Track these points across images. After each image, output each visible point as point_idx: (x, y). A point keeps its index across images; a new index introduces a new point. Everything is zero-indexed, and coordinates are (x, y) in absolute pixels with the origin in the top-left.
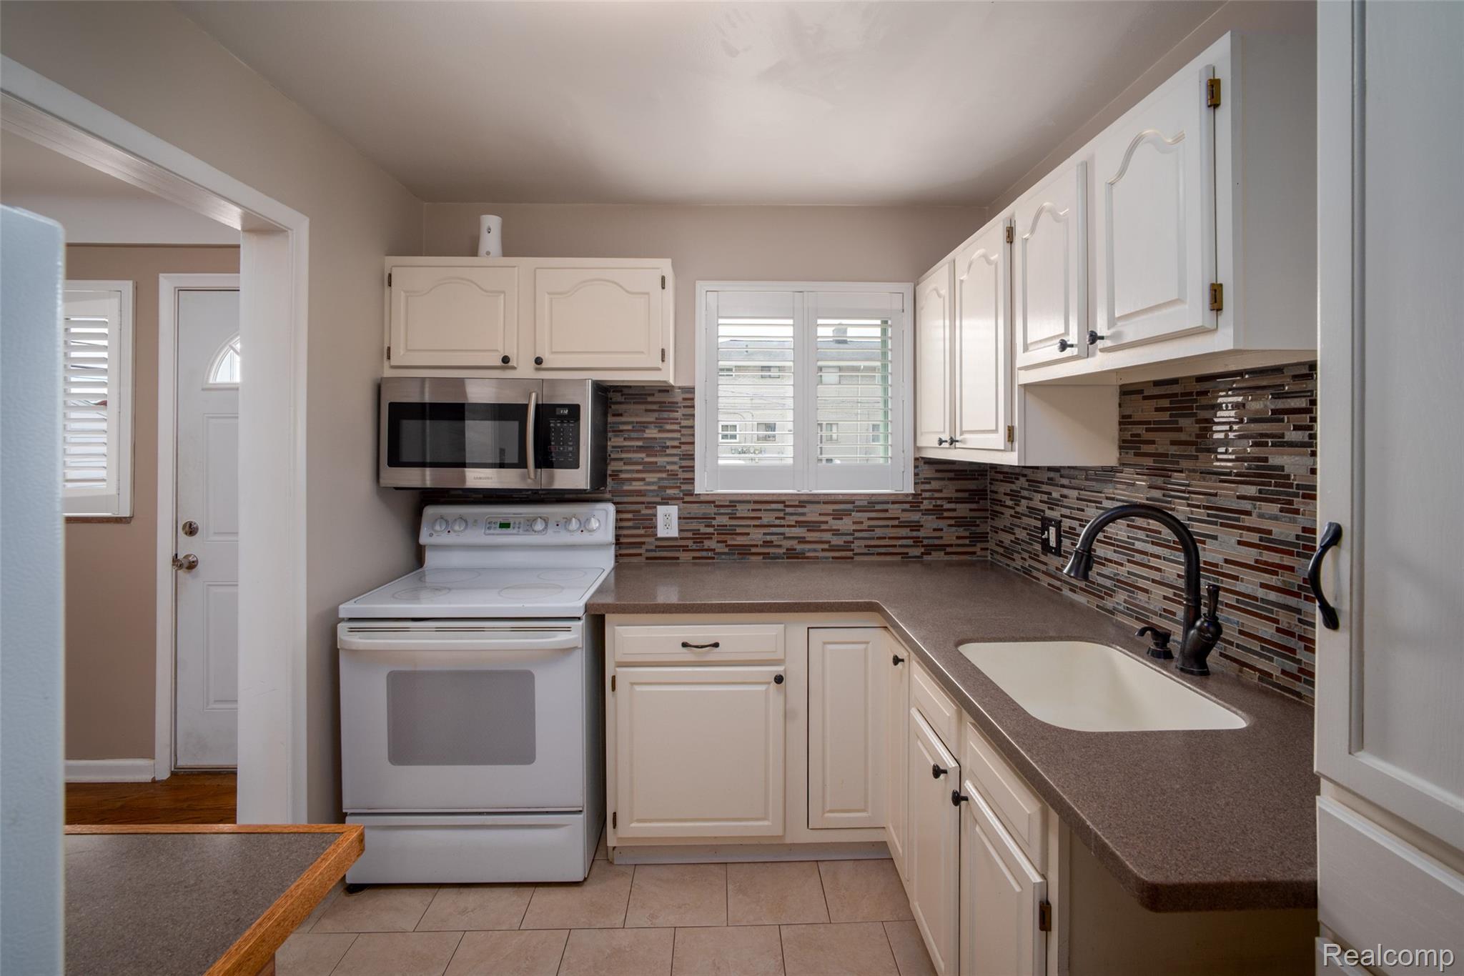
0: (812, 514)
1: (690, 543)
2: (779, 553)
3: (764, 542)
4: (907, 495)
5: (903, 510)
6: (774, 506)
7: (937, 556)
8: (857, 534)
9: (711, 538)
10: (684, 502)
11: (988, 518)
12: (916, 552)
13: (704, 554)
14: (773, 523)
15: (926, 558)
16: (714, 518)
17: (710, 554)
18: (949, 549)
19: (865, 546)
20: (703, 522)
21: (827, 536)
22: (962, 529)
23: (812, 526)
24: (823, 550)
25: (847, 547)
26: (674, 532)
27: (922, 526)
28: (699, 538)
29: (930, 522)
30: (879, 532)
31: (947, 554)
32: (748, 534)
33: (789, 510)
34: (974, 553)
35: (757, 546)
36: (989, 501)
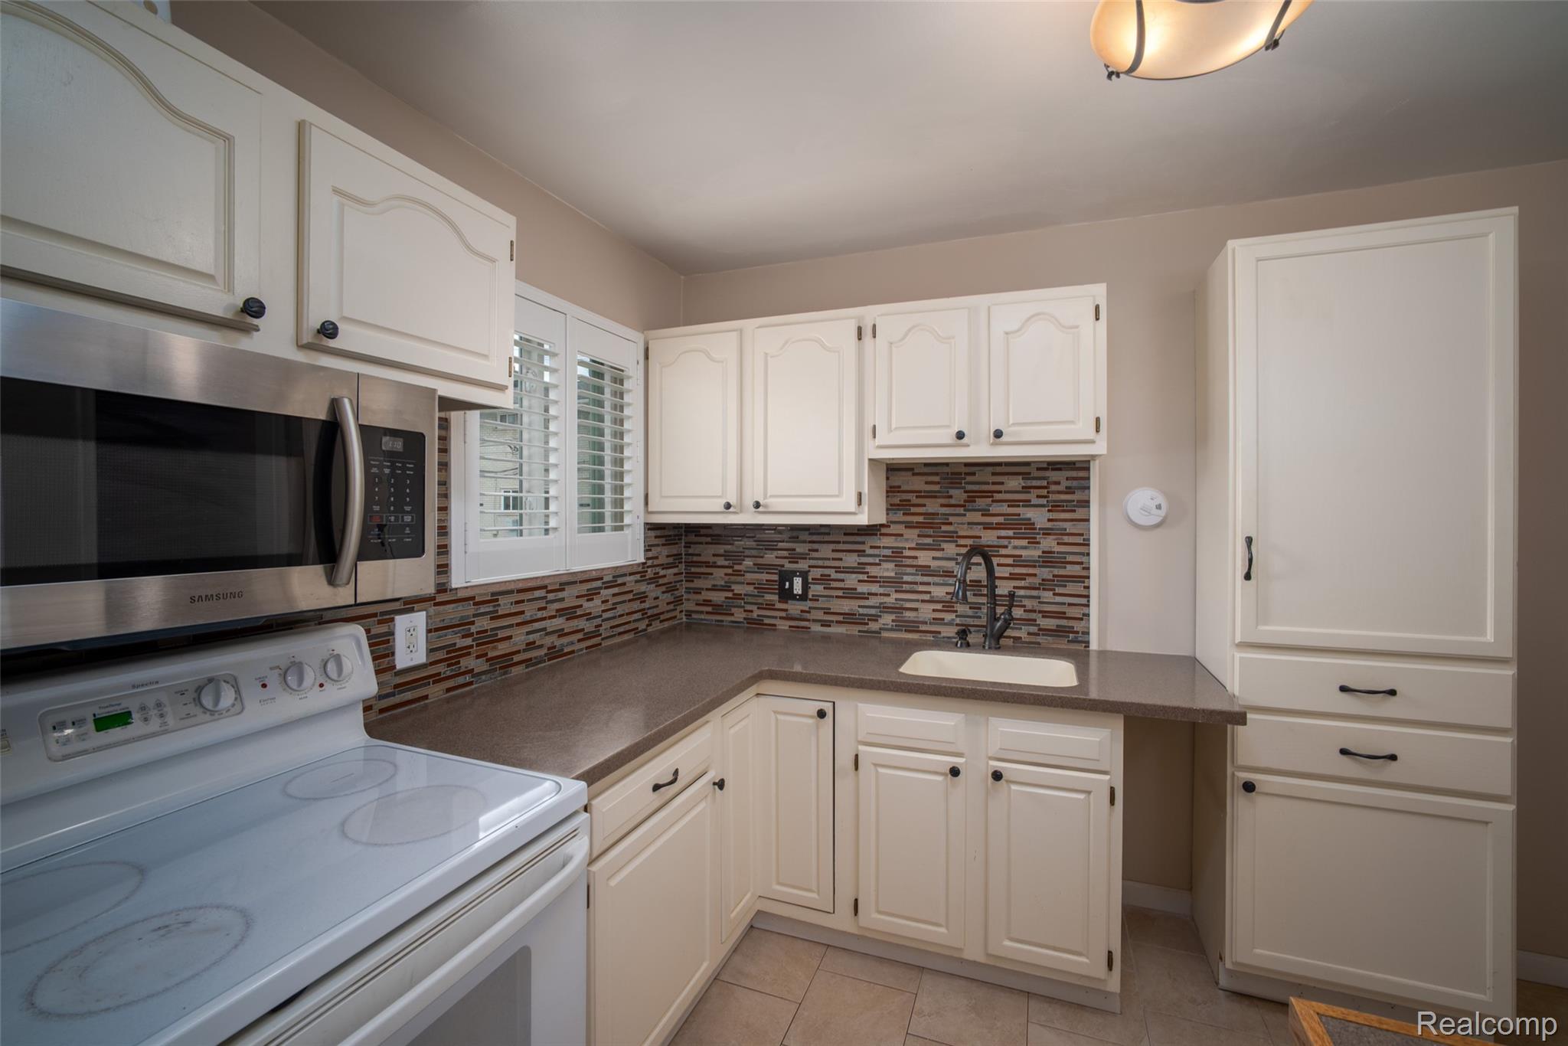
0: (570, 595)
1: (441, 668)
2: (540, 656)
3: (528, 644)
4: (638, 565)
5: (636, 582)
6: (538, 594)
7: (657, 626)
8: (606, 615)
9: (469, 654)
10: (436, 604)
11: (682, 581)
12: (642, 625)
13: (461, 680)
14: (535, 617)
15: (650, 629)
16: (473, 623)
17: (468, 678)
18: (662, 617)
19: (611, 628)
20: (459, 632)
21: (581, 623)
22: (669, 595)
23: (569, 613)
24: (579, 641)
25: (595, 634)
26: (420, 657)
27: (646, 597)
28: (454, 655)
29: (650, 590)
30: (620, 610)
31: (661, 622)
32: (510, 637)
33: (551, 596)
34: (676, 617)
35: (518, 652)
36: (683, 564)
